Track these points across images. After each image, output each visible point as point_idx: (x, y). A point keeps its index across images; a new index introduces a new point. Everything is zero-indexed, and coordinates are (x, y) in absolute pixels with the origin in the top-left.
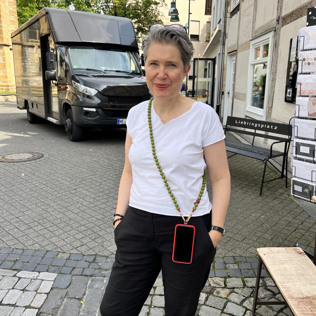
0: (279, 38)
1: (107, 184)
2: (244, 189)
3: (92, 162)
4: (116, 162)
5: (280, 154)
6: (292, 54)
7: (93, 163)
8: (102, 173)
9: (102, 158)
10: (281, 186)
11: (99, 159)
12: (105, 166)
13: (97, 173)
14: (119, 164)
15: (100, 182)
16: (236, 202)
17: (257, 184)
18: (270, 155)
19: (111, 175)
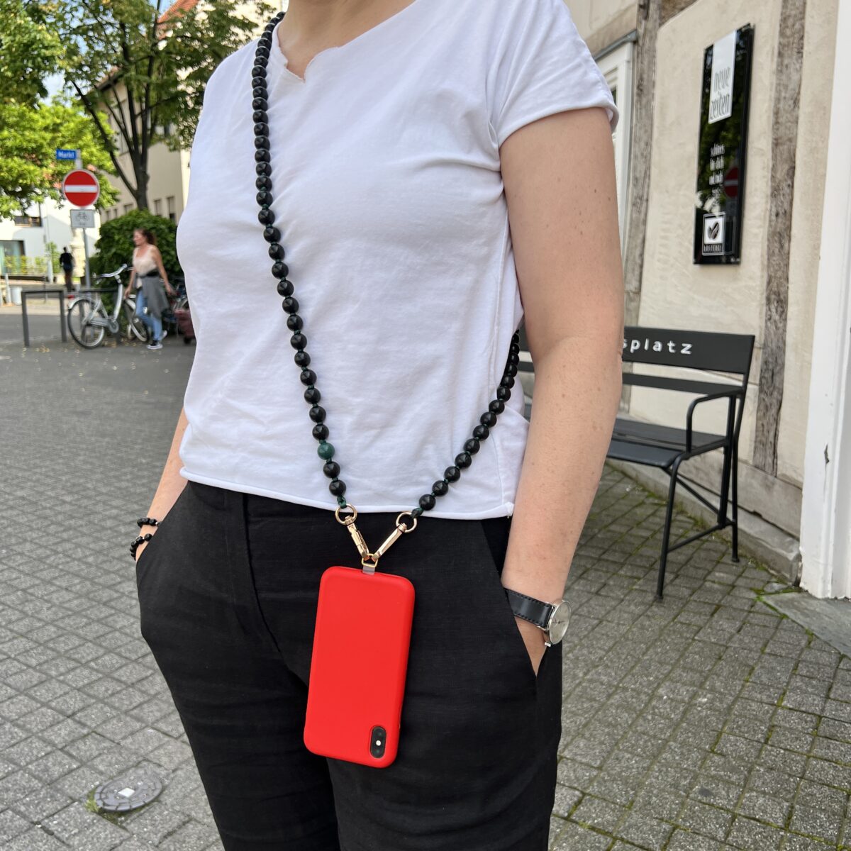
0: (652, 63)
1: (55, 596)
2: (592, 575)
3: (11, 503)
4: (105, 498)
5: (712, 443)
6: (714, 96)
7: (12, 508)
8: (41, 546)
9: (53, 489)
10: (715, 556)
11: (38, 492)
12: (60, 517)
13: (18, 549)
14: (117, 507)
15: (24, 590)
16: (577, 635)
17: (631, 555)
18: (684, 448)
19: (79, 553)
